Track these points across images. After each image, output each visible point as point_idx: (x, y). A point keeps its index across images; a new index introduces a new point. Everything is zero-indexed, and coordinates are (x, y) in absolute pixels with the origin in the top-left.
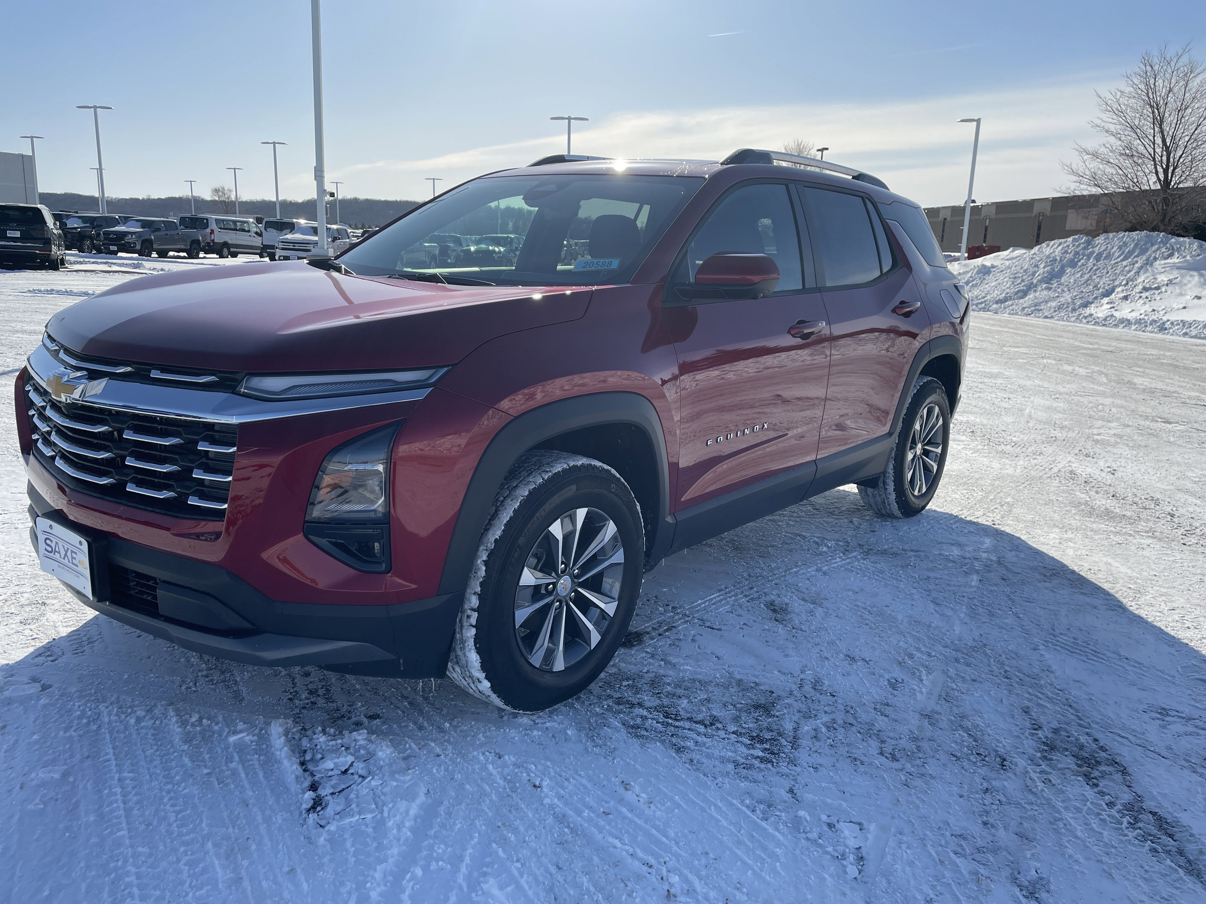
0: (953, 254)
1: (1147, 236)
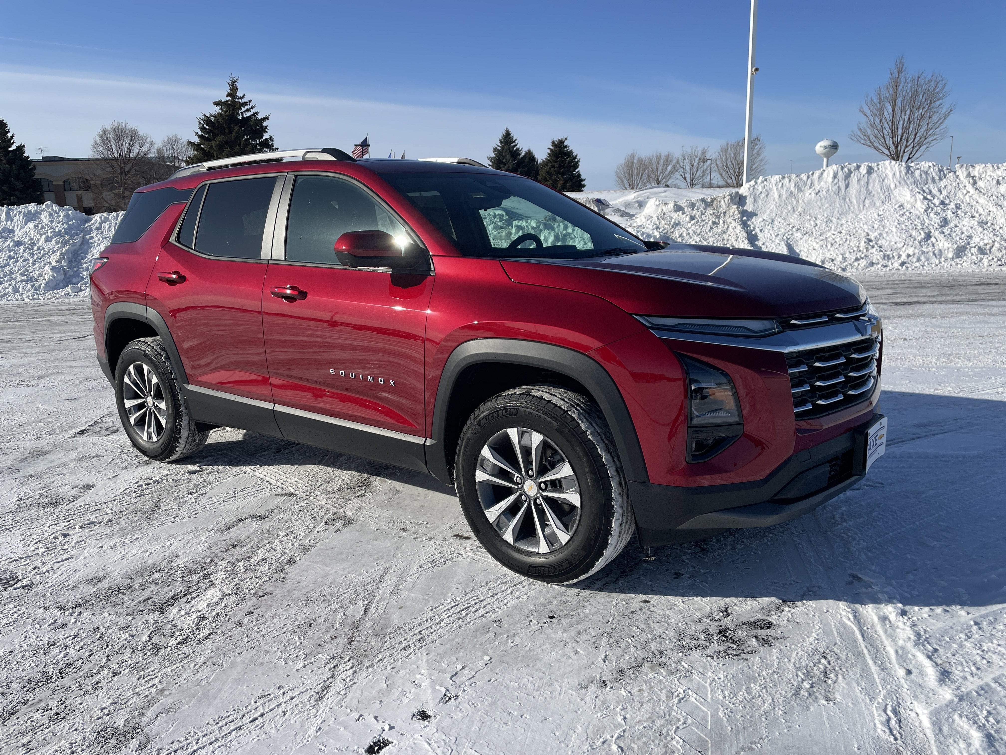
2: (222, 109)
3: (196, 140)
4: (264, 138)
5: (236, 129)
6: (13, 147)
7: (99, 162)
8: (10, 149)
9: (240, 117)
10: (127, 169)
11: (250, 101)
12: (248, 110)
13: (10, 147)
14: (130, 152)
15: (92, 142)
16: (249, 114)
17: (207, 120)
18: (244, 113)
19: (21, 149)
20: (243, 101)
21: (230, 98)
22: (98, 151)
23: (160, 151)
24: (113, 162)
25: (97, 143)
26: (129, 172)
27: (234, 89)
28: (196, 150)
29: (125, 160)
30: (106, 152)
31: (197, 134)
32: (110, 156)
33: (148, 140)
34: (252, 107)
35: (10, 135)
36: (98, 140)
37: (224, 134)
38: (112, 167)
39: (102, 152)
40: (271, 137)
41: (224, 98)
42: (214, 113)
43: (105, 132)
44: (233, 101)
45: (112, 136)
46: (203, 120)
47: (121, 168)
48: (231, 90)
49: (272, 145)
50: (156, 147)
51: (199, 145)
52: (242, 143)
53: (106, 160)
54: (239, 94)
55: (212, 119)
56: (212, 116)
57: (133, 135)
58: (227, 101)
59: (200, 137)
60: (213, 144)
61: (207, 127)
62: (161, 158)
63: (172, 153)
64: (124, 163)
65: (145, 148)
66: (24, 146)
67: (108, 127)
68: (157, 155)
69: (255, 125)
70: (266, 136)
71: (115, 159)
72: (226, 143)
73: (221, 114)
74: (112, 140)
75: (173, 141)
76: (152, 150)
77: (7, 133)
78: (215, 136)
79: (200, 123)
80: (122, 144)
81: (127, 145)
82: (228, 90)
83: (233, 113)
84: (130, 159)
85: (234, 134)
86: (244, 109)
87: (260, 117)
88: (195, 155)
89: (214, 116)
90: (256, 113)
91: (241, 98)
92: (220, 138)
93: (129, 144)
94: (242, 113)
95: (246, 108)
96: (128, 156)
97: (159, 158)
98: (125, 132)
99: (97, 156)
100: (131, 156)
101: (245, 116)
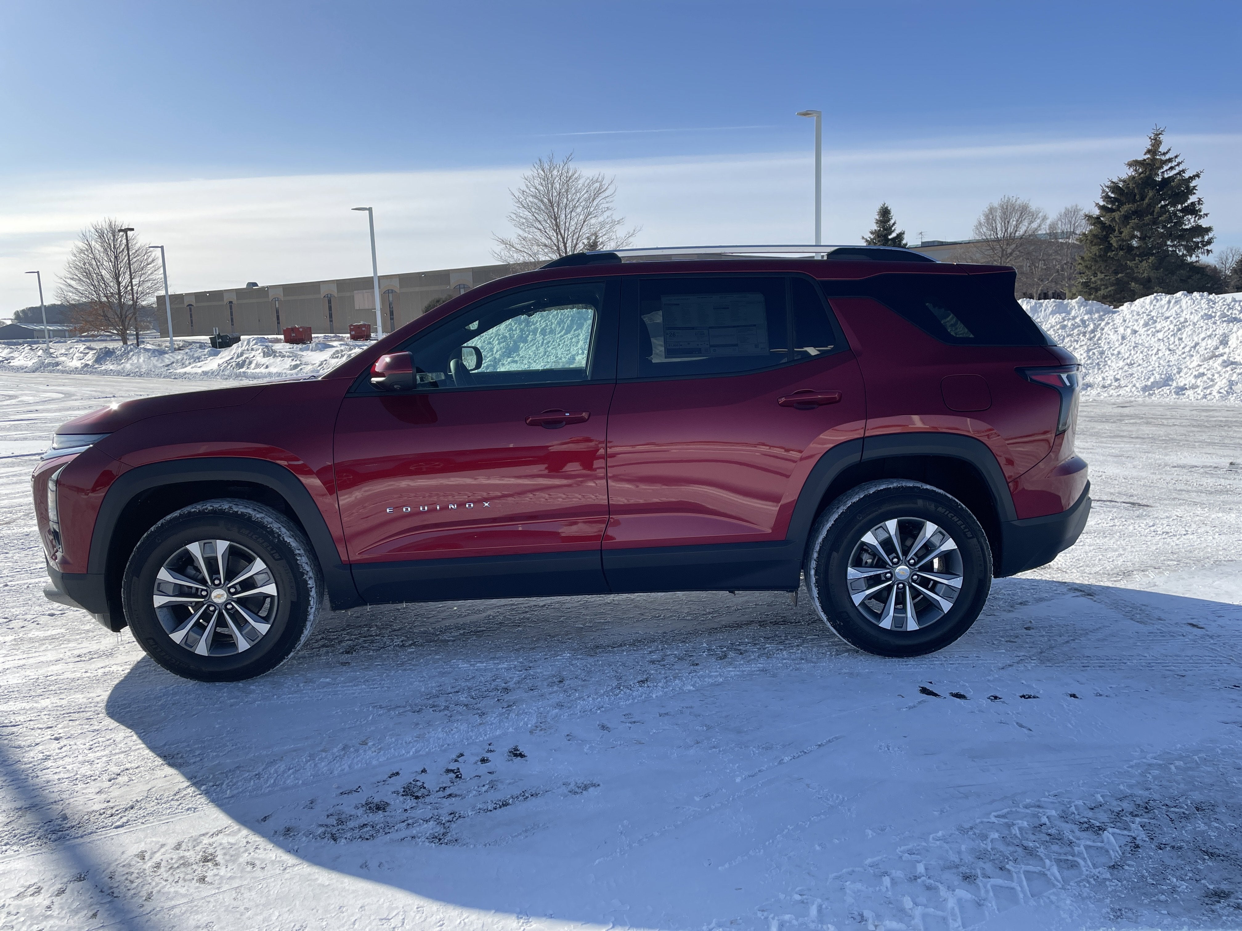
0: (266, 337)
1: (579, 313)
2: (1136, 170)
3: (1096, 212)
4: (1189, 202)
5: (1151, 194)
6: (894, 235)
7: (979, 245)
8: (890, 237)
9: (1159, 179)
10: (1009, 251)
11: (1176, 157)
12: (1172, 168)
13: (890, 234)
14: (1016, 231)
15: (975, 223)
16: (1172, 173)
17: (1115, 188)
18: (1165, 173)
19: (900, 236)
20: (1167, 157)
21: (1149, 156)
22: (980, 232)
23: (1053, 226)
24: (995, 243)
25: (980, 224)
26: (1011, 254)
27: (1156, 143)
28: (1094, 224)
29: (1010, 240)
30: (988, 233)
31: (1097, 204)
32: (992, 237)
33: (1040, 215)
34: (1178, 164)
35: (892, 222)
36: (983, 219)
37: (1134, 201)
38: (993, 249)
39: (987, 233)
40: (1200, 200)
41: (1141, 157)
42: (1124, 176)
43: (992, 210)
44: (1154, 160)
45: (998, 213)
46: (1108, 187)
47: (1003, 250)
48: (1153, 145)
49: (1200, 210)
50: (1048, 222)
51: (1098, 218)
52: (1156, 211)
53: (987, 241)
54: (1162, 149)
55: (1121, 185)
56: (1121, 180)
57: (1024, 211)
58: (1145, 160)
59: (1103, 208)
60: (1116, 215)
61: (1113, 195)
62: (1053, 235)
63: (1067, 228)
64: (1007, 244)
65: (1034, 225)
66: (904, 233)
67: (996, 205)
68: (1048, 231)
69: (1179, 186)
70: (1192, 199)
71: (998, 240)
72: (1135, 213)
73: (1134, 178)
74: (998, 218)
75: (1070, 214)
76: (1043, 226)
77: (889, 220)
78: (1121, 204)
79: (1104, 191)
80: (1008, 222)
81: (1014, 223)
82: (1147, 144)
83: (1150, 174)
84: (1014, 239)
85: (1147, 201)
86: (1166, 168)
87: (1186, 175)
88: (1091, 231)
89: (1124, 181)
90: (1183, 171)
91: (1164, 154)
92: (1126, 208)
93: (1017, 221)
94: (1163, 172)
95: (1170, 165)
96: (1013, 235)
97: (1050, 234)
98: (1014, 208)
99: (978, 238)
100: (1017, 234)
101: (1166, 176)
